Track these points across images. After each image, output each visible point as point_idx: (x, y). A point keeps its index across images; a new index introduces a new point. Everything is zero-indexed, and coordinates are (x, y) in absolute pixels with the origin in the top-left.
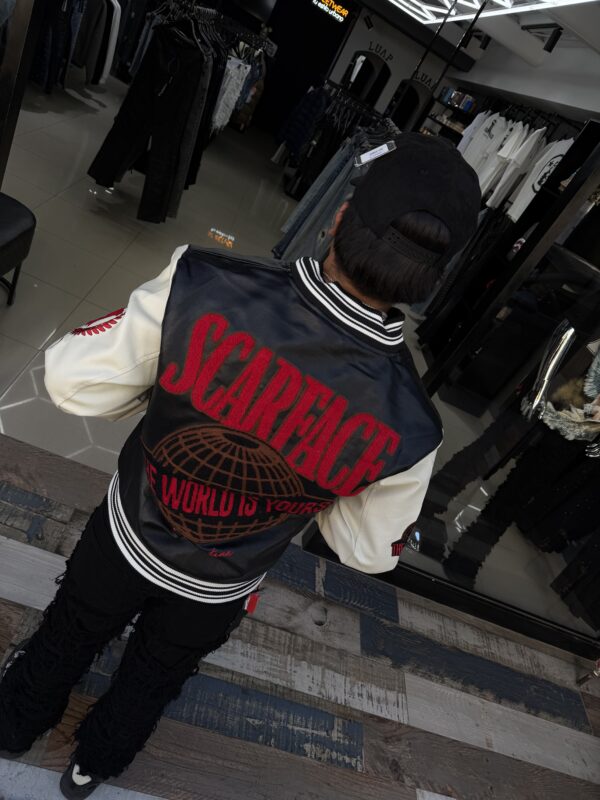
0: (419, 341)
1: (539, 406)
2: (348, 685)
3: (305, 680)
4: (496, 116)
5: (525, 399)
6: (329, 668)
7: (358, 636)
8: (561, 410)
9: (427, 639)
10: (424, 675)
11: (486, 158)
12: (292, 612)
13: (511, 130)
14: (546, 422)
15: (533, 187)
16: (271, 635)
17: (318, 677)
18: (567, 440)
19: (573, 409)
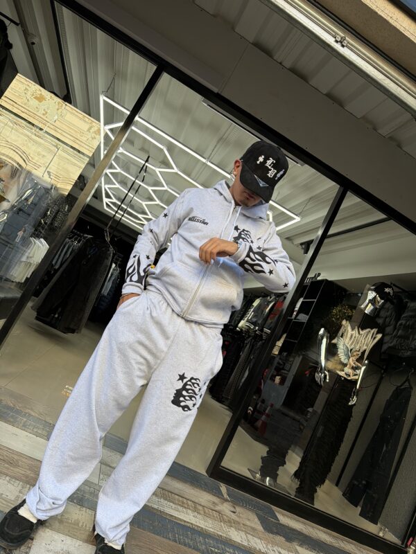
2: (264, 545)
3: (237, 536)
6: (249, 534)
7: (259, 523)
9: (300, 532)
10: (307, 549)
12: (214, 503)
16: (207, 511)
17: (244, 536)
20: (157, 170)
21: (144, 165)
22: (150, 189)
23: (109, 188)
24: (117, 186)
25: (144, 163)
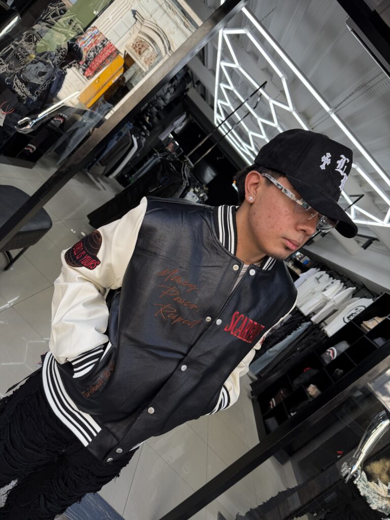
0: (252, 392)
1: (356, 473)
4: (324, 272)
5: (345, 463)
8: (371, 481)
11: (314, 293)
13: (333, 283)
14: (359, 487)
15: (344, 319)
18: (370, 508)
19: (380, 483)
20: (272, 102)
21: (258, 90)
22: (260, 120)
23: (221, 104)
24: (228, 104)
25: (258, 87)
